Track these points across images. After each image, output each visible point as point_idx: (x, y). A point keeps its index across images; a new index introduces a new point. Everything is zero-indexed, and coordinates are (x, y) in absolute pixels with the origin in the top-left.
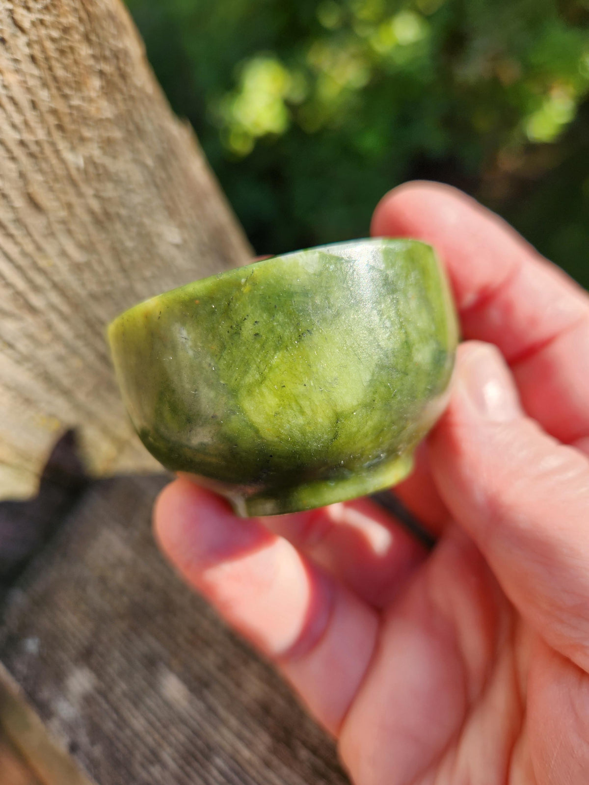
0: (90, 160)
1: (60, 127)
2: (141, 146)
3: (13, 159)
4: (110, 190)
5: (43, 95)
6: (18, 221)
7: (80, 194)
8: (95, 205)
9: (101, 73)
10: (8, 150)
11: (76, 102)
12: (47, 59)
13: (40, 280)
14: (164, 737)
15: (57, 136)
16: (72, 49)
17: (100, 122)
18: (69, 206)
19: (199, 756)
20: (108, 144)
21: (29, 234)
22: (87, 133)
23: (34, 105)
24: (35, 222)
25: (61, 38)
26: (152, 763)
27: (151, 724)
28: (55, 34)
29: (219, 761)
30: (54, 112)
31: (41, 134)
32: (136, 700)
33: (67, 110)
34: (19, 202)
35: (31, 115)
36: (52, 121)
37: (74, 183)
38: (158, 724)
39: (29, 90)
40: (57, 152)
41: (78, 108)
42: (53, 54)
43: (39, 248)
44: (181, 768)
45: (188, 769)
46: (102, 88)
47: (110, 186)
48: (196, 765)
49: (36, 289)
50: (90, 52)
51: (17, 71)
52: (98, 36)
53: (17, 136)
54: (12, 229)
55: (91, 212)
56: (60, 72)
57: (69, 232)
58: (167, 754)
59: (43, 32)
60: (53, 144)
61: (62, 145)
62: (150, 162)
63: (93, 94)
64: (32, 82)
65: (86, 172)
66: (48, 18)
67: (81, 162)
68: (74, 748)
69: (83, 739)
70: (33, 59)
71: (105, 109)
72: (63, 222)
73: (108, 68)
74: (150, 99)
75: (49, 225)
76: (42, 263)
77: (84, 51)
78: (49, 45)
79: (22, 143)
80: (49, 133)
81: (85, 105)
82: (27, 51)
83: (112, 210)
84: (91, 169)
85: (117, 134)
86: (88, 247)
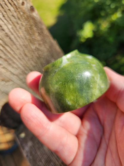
0: (36, 48)
1: (31, 42)
2: (46, 44)
3: (22, 48)
4: (40, 53)
5: (28, 37)
6: (23, 58)
7: (34, 54)
8: (37, 55)
9: (38, 32)
10: (21, 46)
11: (33, 38)
12: (28, 31)
13: (27, 68)
14: (43, 157)
15: (30, 43)
16: (33, 29)
17: (38, 41)
18: (33, 56)
19: (49, 162)
20: (40, 44)
21: (25, 60)
22: (36, 43)
23: (26, 38)
24: (26, 59)
25: (31, 27)
26: (40, 162)
27: (41, 154)
28: (30, 26)
29: (52, 163)
30: (29, 40)
31: (27, 43)
32: (39, 149)
33: (32, 39)
34: (23, 55)
35: (25, 40)
36: (29, 41)
37: (33, 52)
38: (42, 154)
39: (25, 36)
40: (30, 46)
41: (34, 39)
42: (29, 30)
43: (27, 63)
44: (45, 163)
45: (46, 164)
46: (38, 35)
47: (40, 52)
48: (48, 163)
49: (26, 70)
50: (36, 29)
51: (23, 33)
52: (38, 26)
53: (23, 44)
54: (22, 59)
55: (37, 57)
56: (31, 33)
57: (33, 60)
58: (43, 160)
59: (28, 26)
60: (29, 45)
61: (31, 45)
62: (48, 47)
63: (37, 36)
64: (25, 35)
65: (35, 50)
66: (28, 24)
67: (35, 48)
68: (27, 156)
69: (29, 155)
70: (26, 31)
71: (39, 38)
72: (31, 58)
73: (39, 31)
74: (48, 36)
75: (29, 59)
76: (28, 66)
77: (35, 29)
78: (28, 28)
79: (24, 45)
80: (29, 43)
81: (35, 38)
82: (25, 30)
83: (41, 56)
84: (37, 49)
85: (41, 43)
86: (36, 63)
